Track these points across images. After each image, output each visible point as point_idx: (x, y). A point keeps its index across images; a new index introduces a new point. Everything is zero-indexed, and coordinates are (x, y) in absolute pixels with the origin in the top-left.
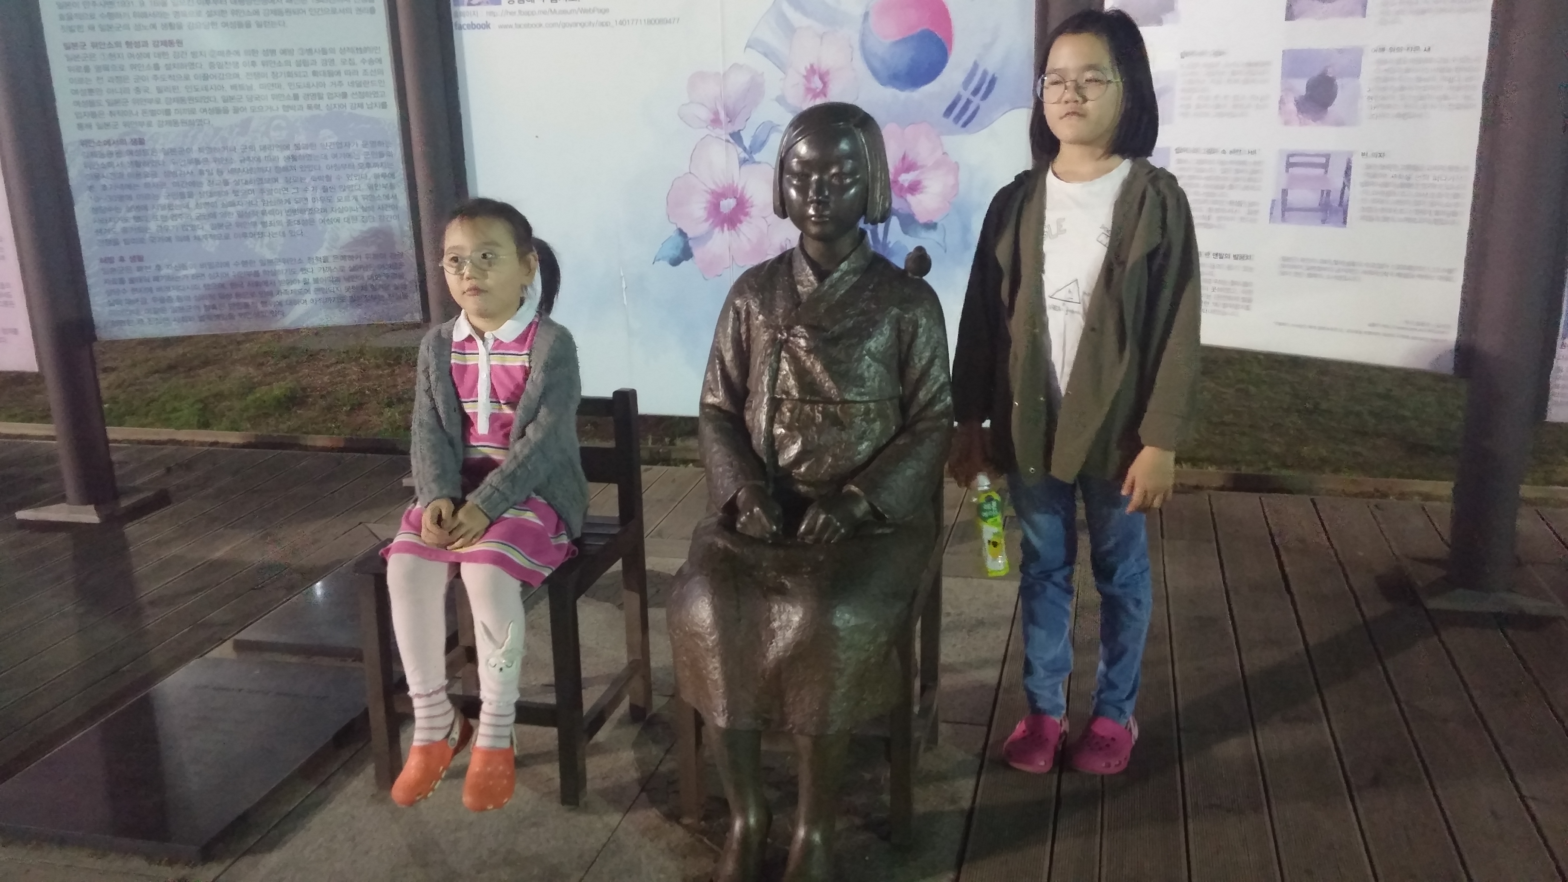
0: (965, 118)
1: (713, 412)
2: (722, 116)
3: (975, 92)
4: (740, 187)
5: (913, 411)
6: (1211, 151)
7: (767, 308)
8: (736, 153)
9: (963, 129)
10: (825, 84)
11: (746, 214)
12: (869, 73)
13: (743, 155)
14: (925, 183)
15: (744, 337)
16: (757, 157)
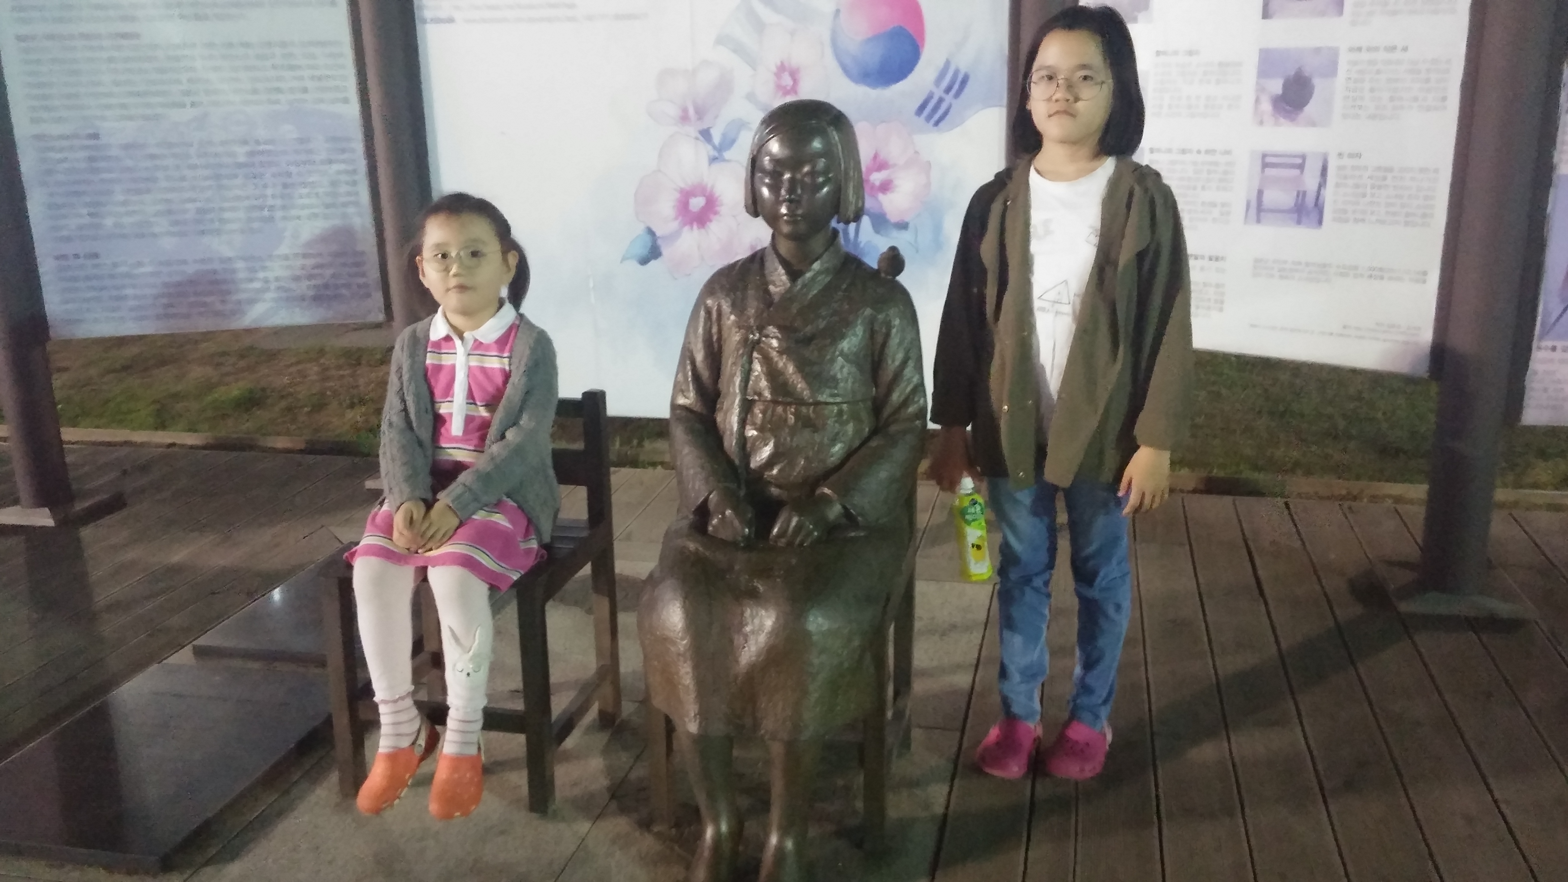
0: (936, 117)
1: (684, 413)
2: (691, 112)
3: (948, 90)
4: (709, 186)
5: (887, 411)
6: (1184, 152)
7: (739, 308)
8: (705, 151)
9: (935, 128)
10: (795, 81)
11: (716, 213)
12: (840, 71)
13: (715, 153)
14: (896, 182)
15: (715, 338)
16: (727, 155)
